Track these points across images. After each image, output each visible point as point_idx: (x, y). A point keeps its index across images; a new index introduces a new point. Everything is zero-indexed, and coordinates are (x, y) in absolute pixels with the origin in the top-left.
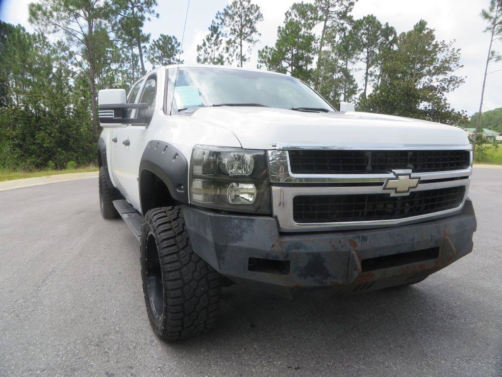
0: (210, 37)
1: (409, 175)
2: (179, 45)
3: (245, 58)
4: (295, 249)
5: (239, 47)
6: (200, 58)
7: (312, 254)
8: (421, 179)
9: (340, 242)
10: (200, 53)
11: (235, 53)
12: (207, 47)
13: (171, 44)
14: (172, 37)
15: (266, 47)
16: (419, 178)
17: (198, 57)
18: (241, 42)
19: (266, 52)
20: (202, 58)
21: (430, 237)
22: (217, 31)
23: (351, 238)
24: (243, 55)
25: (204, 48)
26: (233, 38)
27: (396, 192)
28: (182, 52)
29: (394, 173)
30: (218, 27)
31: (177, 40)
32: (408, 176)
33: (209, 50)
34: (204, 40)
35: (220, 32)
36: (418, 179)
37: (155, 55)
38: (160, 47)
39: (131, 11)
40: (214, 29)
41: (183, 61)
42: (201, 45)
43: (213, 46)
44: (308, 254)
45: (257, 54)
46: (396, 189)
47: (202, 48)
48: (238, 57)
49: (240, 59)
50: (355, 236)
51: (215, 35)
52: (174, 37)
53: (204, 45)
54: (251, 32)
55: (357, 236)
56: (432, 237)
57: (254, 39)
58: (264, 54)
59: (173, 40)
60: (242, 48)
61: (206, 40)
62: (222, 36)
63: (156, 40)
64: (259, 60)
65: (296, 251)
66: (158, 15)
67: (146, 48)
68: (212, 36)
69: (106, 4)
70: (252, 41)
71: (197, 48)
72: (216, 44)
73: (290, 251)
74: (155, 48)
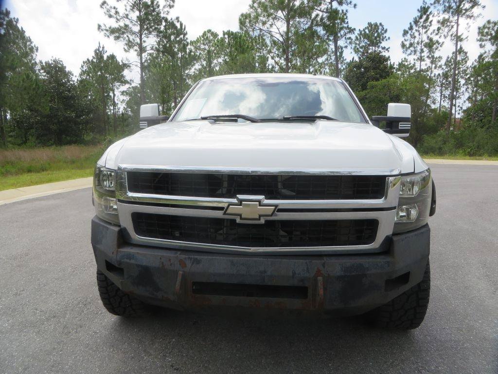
0: (418, 19)
1: (259, 201)
2: (386, 31)
3: (462, 37)
4: (127, 259)
5: (455, 27)
6: (405, 43)
7: (141, 266)
8: (280, 207)
9: (170, 260)
10: (406, 38)
11: (450, 34)
12: (414, 31)
13: (377, 31)
14: (378, 24)
15: (489, 22)
16: (276, 206)
17: (402, 42)
18: (458, 20)
19: (489, 28)
20: (407, 44)
21: (291, 274)
22: (427, 11)
23: (182, 258)
24: (459, 35)
25: (410, 32)
26: (446, 16)
27: (241, 218)
28: (389, 38)
29: (238, 199)
30: (429, 8)
31: (384, 27)
32: (258, 203)
33: (417, 34)
34: (411, 23)
35: (431, 13)
36: (273, 207)
37: (361, 45)
38: (366, 36)
39: (330, 6)
40: (424, 10)
41: (389, 48)
42: (407, 29)
43: (421, 29)
44: (138, 266)
45: (477, 31)
46: (240, 215)
47: (407, 32)
48: (453, 38)
49: (455, 40)
50: (187, 257)
51: (424, 17)
52: (381, 24)
53: (411, 28)
54: (472, 7)
55: (189, 258)
56: (294, 273)
57: (475, 15)
58: (486, 30)
59: (380, 27)
60: (459, 27)
61: (413, 23)
62: (433, 16)
63: (362, 29)
64: (479, 38)
65: (128, 261)
66: (355, 5)
67: (352, 39)
68: (421, 17)
69: (302, 3)
70: (472, 16)
71: (403, 32)
72: (424, 27)
73: (122, 261)
74: (360, 38)
